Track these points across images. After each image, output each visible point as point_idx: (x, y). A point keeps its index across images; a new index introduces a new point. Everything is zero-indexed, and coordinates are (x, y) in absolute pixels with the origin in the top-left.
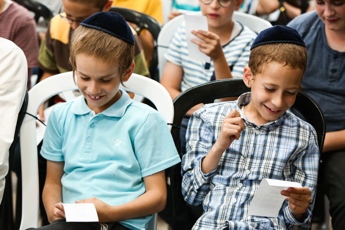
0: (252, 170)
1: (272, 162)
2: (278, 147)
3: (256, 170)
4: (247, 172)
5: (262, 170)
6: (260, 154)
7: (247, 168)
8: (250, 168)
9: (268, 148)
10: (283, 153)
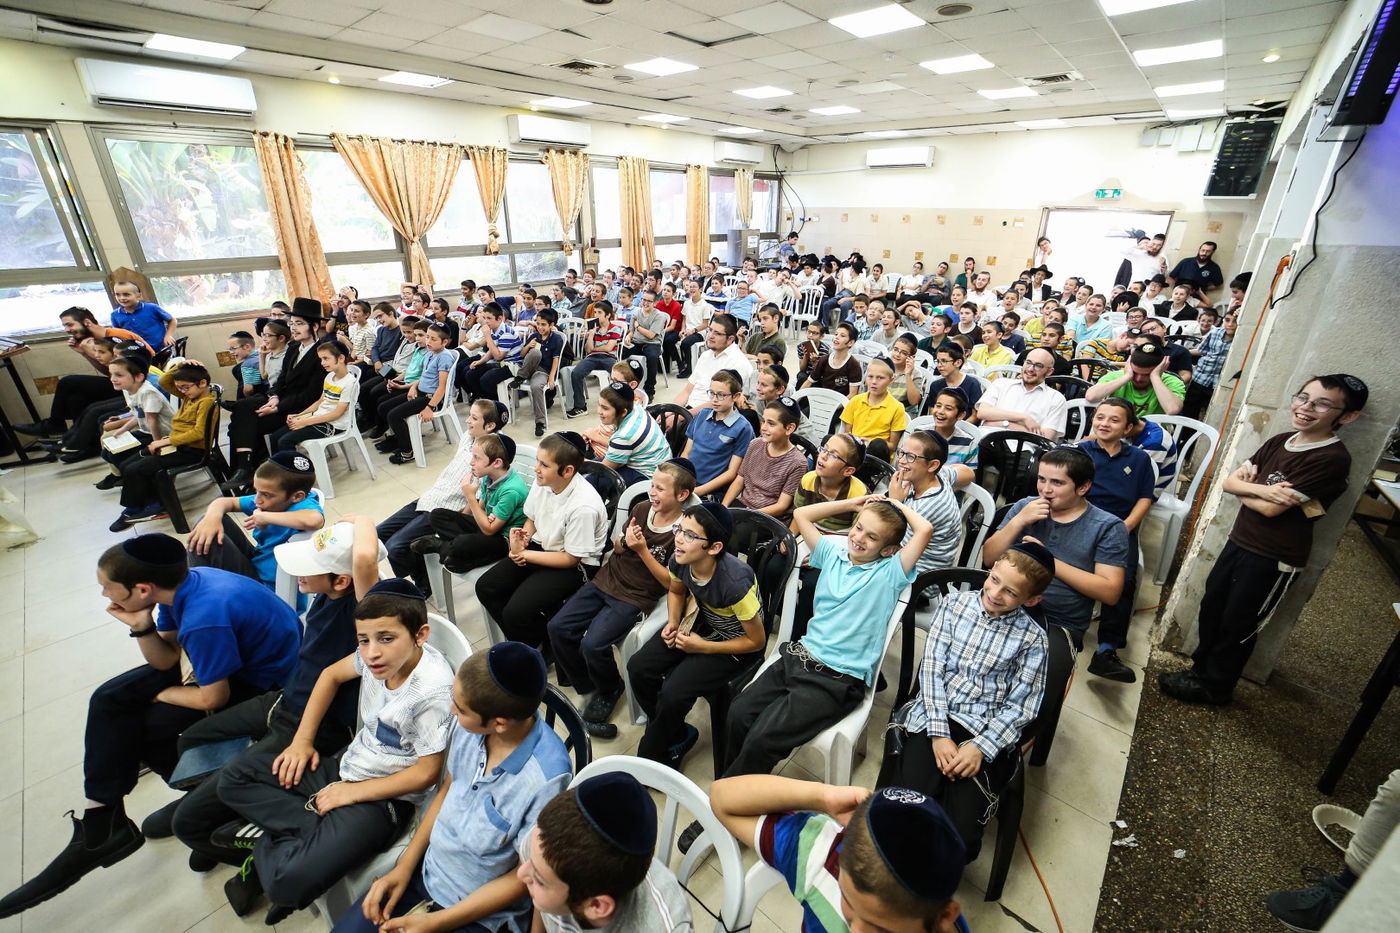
0: (976, 660)
1: (995, 658)
2: (1004, 646)
3: (980, 661)
4: (970, 661)
5: (985, 662)
6: (986, 647)
7: (971, 657)
8: (974, 658)
9: (994, 644)
10: (1008, 654)
